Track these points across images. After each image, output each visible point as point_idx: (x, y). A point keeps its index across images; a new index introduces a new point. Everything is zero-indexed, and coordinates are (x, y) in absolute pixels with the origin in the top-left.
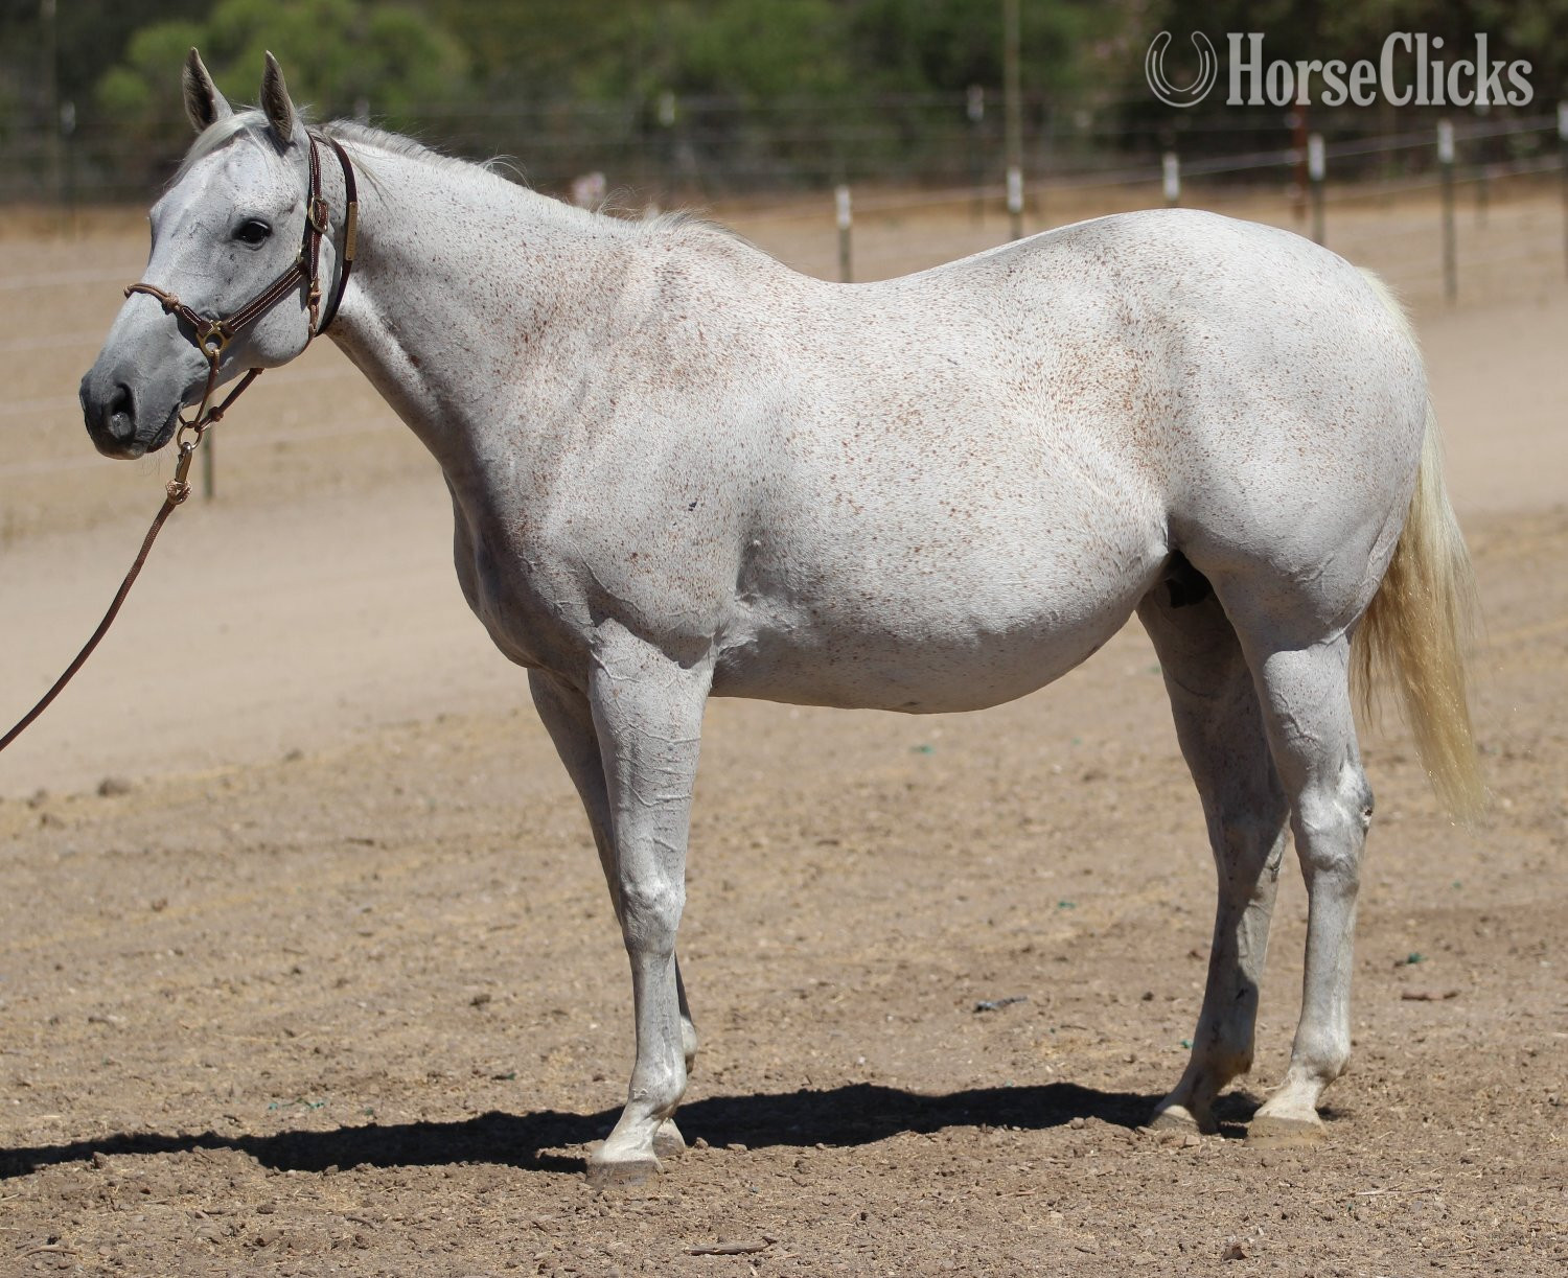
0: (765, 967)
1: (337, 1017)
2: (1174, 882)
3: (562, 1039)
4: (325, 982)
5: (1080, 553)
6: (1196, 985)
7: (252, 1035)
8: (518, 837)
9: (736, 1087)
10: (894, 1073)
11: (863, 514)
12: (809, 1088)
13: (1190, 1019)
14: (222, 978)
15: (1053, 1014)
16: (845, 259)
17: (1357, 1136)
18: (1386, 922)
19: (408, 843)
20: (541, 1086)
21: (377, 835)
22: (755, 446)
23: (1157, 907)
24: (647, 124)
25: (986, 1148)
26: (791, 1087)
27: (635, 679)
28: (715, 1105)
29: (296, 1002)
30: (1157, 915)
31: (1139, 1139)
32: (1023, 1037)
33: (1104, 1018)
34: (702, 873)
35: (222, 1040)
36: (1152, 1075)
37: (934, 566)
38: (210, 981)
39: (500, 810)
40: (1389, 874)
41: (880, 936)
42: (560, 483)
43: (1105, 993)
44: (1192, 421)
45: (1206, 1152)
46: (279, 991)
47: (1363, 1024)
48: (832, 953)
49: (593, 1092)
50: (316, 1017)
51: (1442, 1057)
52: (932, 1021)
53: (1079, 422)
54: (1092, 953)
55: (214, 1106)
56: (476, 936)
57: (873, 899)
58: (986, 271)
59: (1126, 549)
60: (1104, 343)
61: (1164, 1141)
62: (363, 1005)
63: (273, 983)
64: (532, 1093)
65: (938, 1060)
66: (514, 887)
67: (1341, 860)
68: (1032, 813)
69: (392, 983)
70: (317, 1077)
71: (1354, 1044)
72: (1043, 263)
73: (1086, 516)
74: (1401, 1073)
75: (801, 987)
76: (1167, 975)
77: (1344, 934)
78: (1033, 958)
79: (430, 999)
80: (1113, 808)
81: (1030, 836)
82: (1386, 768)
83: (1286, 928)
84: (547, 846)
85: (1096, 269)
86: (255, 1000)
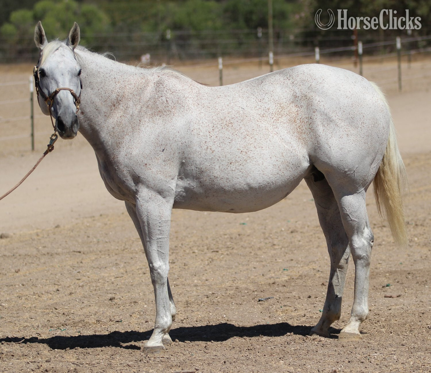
0: (196, 288)
1: (70, 304)
2: (317, 263)
3: (136, 310)
4: (66, 293)
5: (280, 164)
6: (323, 293)
7: (45, 309)
8: (124, 250)
9: (187, 324)
10: (234, 320)
11: (214, 152)
12: (209, 324)
13: (322, 303)
14: (36, 292)
15: (281, 302)
16: (221, 78)
17: (371, 338)
18: (380, 274)
19: (91, 252)
20: (130, 324)
21: (82, 250)
22: (182, 132)
23: (312, 270)
24: (163, 39)
25: (261, 342)
26: (204, 324)
27: (147, 202)
28: (181, 329)
29: (58, 299)
30: (312, 273)
31: (306, 339)
32: (272, 309)
33: (296, 303)
34: (178, 261)
35: (36, 311)
36: (310, 320)
37: (236, 168)
38: (32, 293)
39: (118, 242)
40: (381, 260)
41: (230, 279)
42: (124, 144)
43: (297, 296)
44: (314, 126)
45: (326, 343)
46: (53, 296)
47: (373, 305)
48: (216, 284)
49: (145, 326)
50: (64, 304)
51: (396, 314)
52: (246, 304)
53: (280, 126)
54: (293, 284)
55: (33, 330)
56: (111, 280)
57: (228, 268)
58: (255, 82)
59: (294, 163)
60: (289, 103)
61: (314, 340)
62: (78, 300)
63: (51, 294)
64: (127, 326)
65: (247, 316)
66: (122, 265)
67: (364, 256)
68: (275, 243)
69: (86, 294)
70: (63, 321)
71: (370, 310)
72: (272, 80)
73: (282, 153)
74: (384, 319)
75: (207, 294)
76: (315, 290)
77: (366, 278)
78: (275, 286)
79: (97, 298)
80: (299, 241)
81: (275, 249)
82: (380, 228)
83: (350, 276)
84: (132, 253)
85: (287, 81)
86: (46, 299)
